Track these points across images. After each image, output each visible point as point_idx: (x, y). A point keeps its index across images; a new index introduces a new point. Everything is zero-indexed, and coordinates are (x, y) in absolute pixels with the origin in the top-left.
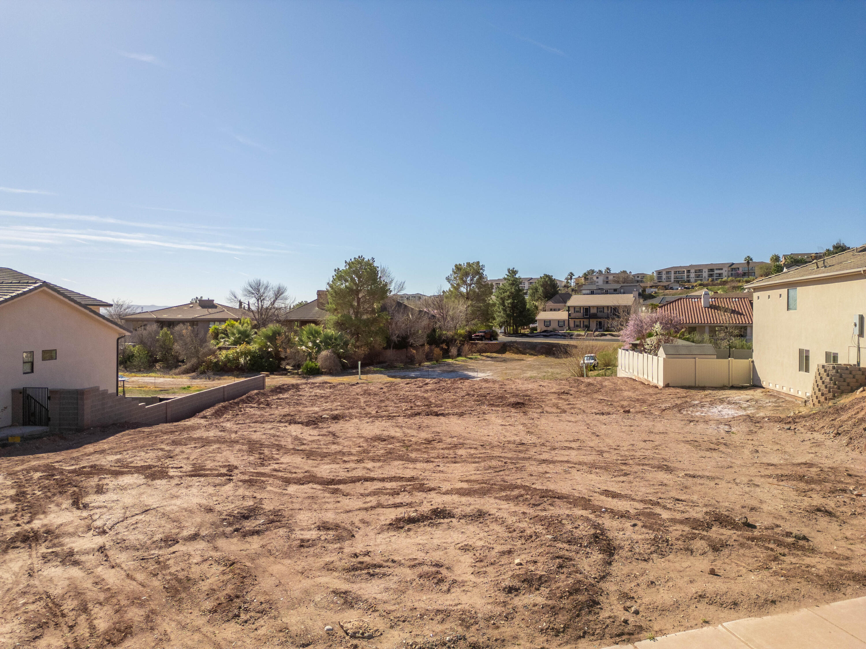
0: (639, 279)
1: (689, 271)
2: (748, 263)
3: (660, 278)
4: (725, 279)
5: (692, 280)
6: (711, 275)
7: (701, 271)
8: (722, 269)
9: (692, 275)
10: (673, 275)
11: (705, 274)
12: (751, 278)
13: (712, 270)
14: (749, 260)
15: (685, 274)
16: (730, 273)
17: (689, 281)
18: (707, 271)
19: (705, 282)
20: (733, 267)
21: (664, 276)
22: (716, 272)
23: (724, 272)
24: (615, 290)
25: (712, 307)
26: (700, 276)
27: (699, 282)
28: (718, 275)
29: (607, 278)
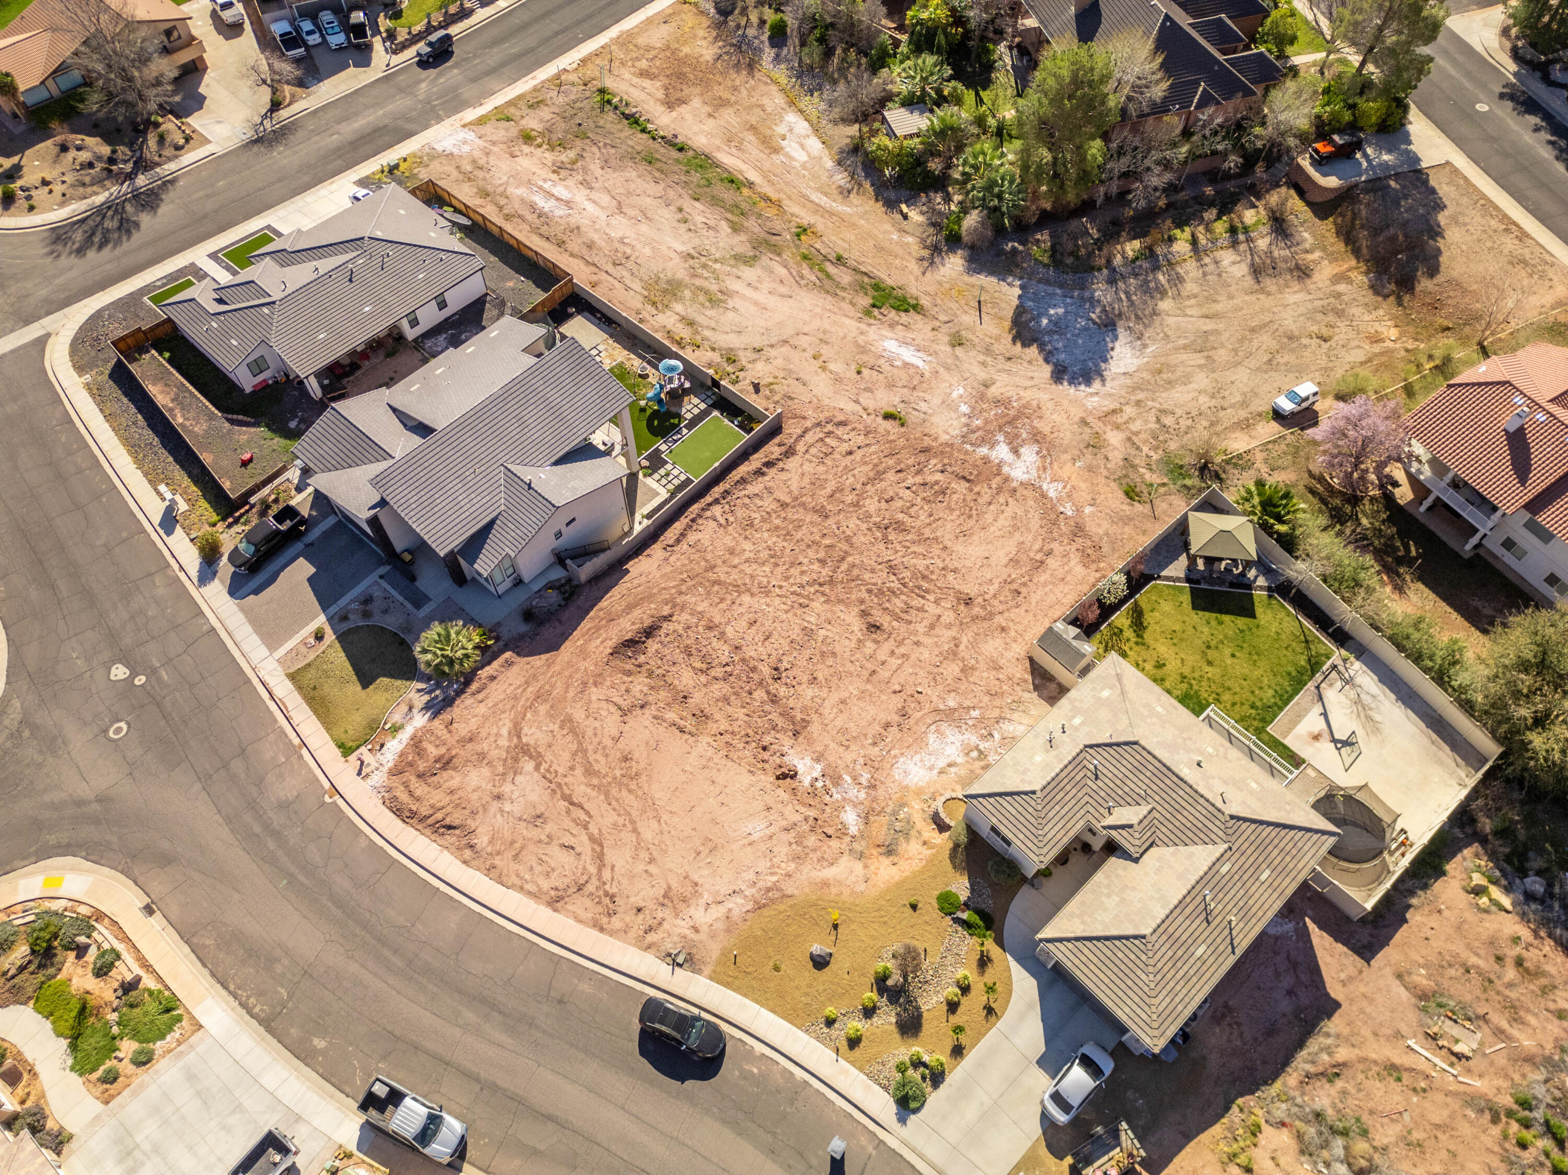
25: (1515, 436)
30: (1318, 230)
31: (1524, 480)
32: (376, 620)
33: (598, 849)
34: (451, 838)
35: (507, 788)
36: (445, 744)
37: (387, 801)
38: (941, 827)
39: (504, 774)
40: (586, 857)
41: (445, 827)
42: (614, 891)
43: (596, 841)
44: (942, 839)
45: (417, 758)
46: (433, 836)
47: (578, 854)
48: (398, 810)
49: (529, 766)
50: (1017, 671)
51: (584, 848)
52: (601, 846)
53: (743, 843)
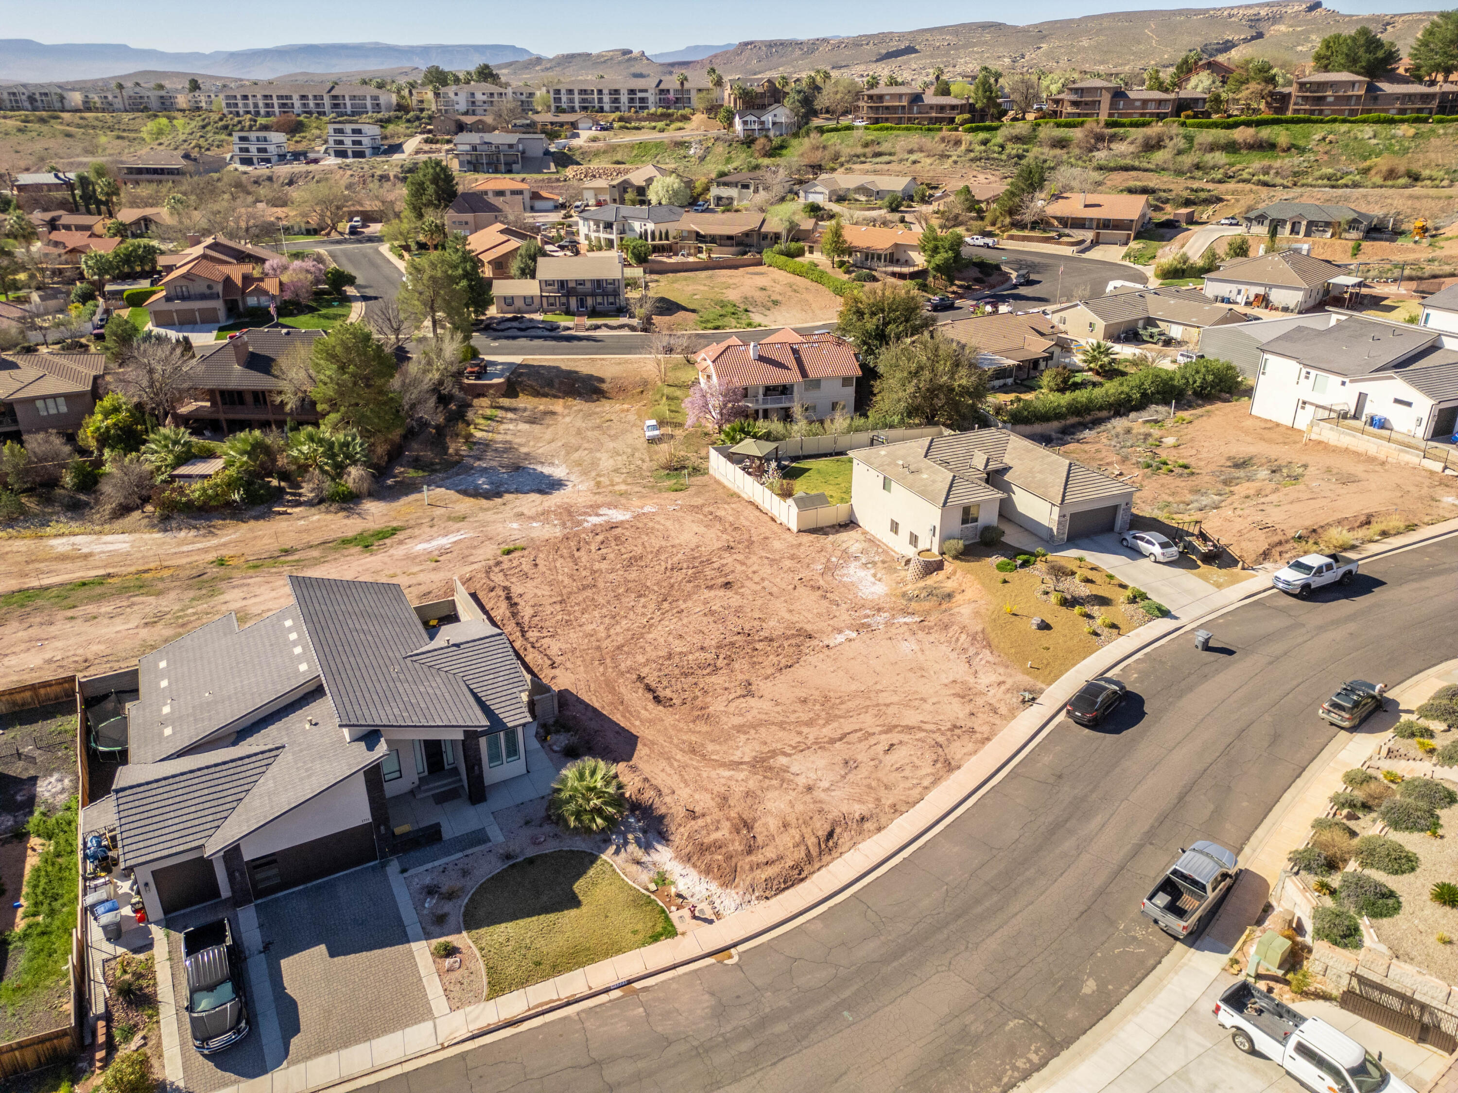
0: (523, 98)
1: (600, 92)
2: (682, 84)
3: (558, 100)
4: (652, 110)
5: (607, 107)
6: (631, 100)
7: (617, 92)
8: (646, 91)
9: (606, 98)
10: (577, 97)
11: (624, 98)
12: (687, 111)
13: (632, 92)
14: (683, 80)
15: (596, 96)
16: (658, 98)
17: (601, 110)
18: (626, 92)
19: (627, 114)
20: (662, 87)
21: (564, 98)
22: (639, 95)
23: (651, 97)
24: (511, 146)
25: (761, 359)
26: (616, 101)
27: (618, 114)
28: (642, 100)
29: (473, 94)
30: (524, 401)
31: (787, 368)
32: (472, 885)
33: (899, 729)
34: (844, 838)
35: (802, 781)
36: (718, 821)
37: (767, 894)
38: (939, 566)
39: (783, 781)
40: (905, 737)
41: (828, 840)
42: (949, 725)
43: (890, 729)
44: (949, 566)
45: (724, 850)
46: (835, 854)
47: (901, 742)
48: (785, 882)
49: (782, 760)
50: (807, 538)
51: (895, 737)
52: (896, 726)
53: (919, 654)
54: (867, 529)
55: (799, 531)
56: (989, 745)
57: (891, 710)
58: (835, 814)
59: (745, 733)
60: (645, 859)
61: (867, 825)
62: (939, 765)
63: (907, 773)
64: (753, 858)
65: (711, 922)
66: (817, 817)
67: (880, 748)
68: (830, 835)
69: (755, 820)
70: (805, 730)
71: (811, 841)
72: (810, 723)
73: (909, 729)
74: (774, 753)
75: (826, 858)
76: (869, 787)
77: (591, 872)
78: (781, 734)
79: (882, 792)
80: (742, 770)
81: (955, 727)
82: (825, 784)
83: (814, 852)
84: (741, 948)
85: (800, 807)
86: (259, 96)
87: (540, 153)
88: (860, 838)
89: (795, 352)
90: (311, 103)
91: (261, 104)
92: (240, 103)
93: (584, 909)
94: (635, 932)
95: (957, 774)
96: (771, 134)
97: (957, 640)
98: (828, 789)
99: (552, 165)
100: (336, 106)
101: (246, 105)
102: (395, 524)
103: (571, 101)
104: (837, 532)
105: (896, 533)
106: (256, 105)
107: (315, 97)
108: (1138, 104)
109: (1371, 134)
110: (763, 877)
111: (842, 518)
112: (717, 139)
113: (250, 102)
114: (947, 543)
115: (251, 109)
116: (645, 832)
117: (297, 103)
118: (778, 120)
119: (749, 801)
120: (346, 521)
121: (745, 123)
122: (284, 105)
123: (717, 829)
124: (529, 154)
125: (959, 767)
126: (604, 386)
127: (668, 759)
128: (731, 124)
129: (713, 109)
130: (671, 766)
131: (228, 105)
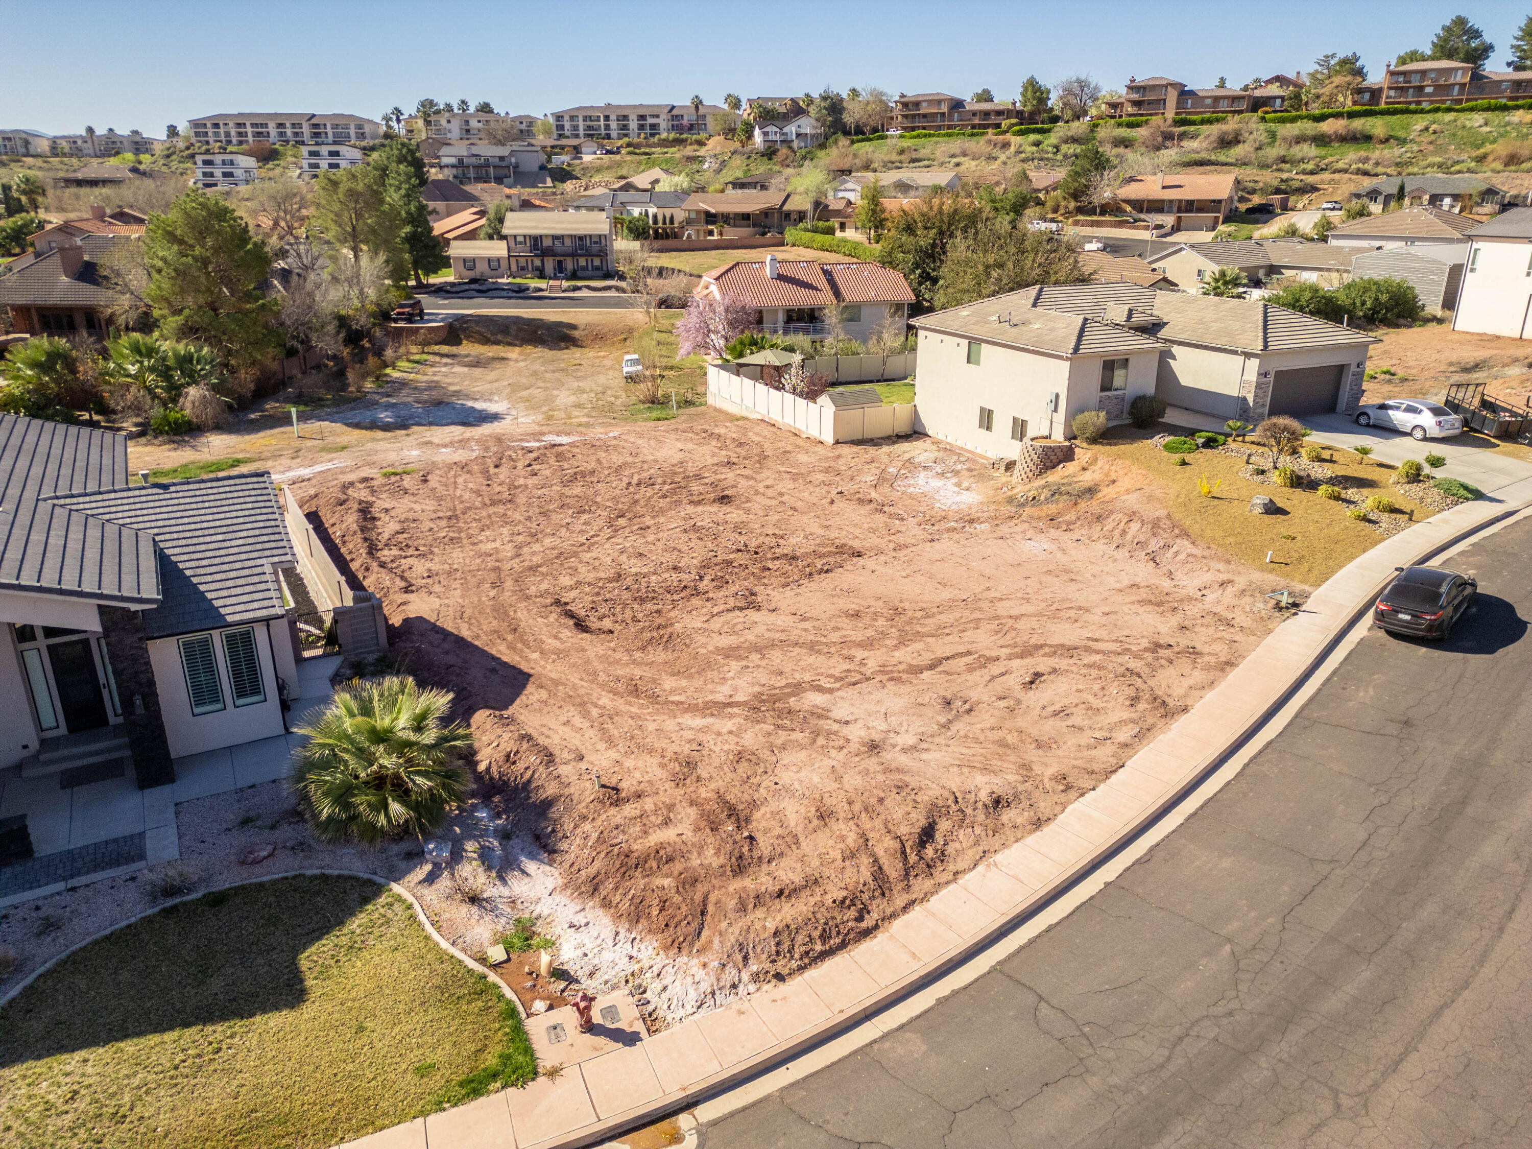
0: (523, 127)
1: (607, 118)
2: (697, 107)
3: (560, 127)
4: (664, 135)
5: (614, 134)
6: (641, 127)
7: (625, 117)
8: (658, 116)
9: (613, 125)
10: (581, 124)
11: (633, 124)
12: (703, 136)
13: (642, 117)
14: (698, 104)
15: (602, 123)
16: (670, 123)
17: (608, 137)
18: (635, 118)
19: (636, 140)
20: (675, 112)
21: (567, 125)
22: (650, 121)
23: (663, 122)
24: (502, 158)
25: (781, 277)
26: (625, 127)
27: (626, 140)
28: (653, 126)
29: (467, 122)
30: (468, 348)
31: (816, 289)
33: (1047, 650)
34: (958, 840)
35: (856, 733)
36: (671, 807)
37: (781, 966)
38: (1067, 455)
39: (816, 733)
40: (1063, 663)
41: (922, 844)
42: (1145, 643)
43: (1028, 651)
44: (1083, 453)
45: (678, 866)
46: (940, 876)
47: (1054, 671)
48: (824, 938)
49: (814, 699)
50: (846, 450)
51: (1042, 663)
52: (1041, 646)
53: (1059, 555)
54: (940, 437)
55: (837, 442)
56: (1234, 675)
57: (1021, 625)
58: (932, 793)
59: (740, 658)
60: (494, 891)
61: (1007, 816)
62: (1142, 706)
63: (1077, 719)
64: (747, 883)
65: (630, 1039)
66: (892, 799)
67: (1013, 682)
68: (927, 834)
69: (754, 805)
70: (859, 654)
71: (884, 847)
72: (868, 644)
73: (1069, 650)
74: (797, 688)
75: (920, 885)
76: (1003, 743)
77: (356, 924)
78: (811, 659)
79: (1032, 754)
80: (731, 716)
81: (1158, 646)
82: (909, 739)
83: (893, 869)
84: (708, 1112)
85: (853, 781)
86: (231, 124)
87: (535, 168)
88: (996, 842)
89: (827, 273)
90: (289, 132)
91: (233, 132)
92: (210, 131)
93: (308, 1011)
94: (423, 1071)
95: (1181, 723)
96: (795, 145)
97: (1124, 533)
98: (914, 748)
99: (549, 180)
100: (317, 135)
101: (217, 134)
102: (240, 456)
103: (576, 128)
104: (894, 443)
105: (989, 428)
106: (228, 134)
107: (294, 126)
108: (1208, 101)
109: (1482, 122)
110: (771, 925)
111: (902, 427)
112: (734, 153)
113: (222, 130)
114: (1080, 418)
115: (223, 138)
116: (505, 836)
117: (273, 131)
118: (802, 131)
119: (743, 769)
120: (173, 454)
121: (765, 134)
122: (259, 134)
123: (667, 822)
124: (521, 169)
125: (1185, 710)
126: (576, 334)
127: (583, 704)
128: (750, 136)
129: (729, 132)
130: (586, 715)
131: (197, 134)
